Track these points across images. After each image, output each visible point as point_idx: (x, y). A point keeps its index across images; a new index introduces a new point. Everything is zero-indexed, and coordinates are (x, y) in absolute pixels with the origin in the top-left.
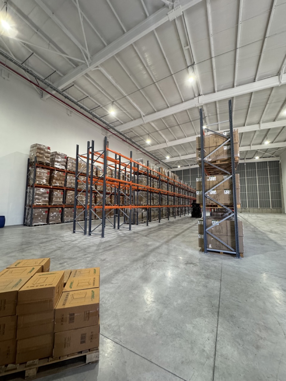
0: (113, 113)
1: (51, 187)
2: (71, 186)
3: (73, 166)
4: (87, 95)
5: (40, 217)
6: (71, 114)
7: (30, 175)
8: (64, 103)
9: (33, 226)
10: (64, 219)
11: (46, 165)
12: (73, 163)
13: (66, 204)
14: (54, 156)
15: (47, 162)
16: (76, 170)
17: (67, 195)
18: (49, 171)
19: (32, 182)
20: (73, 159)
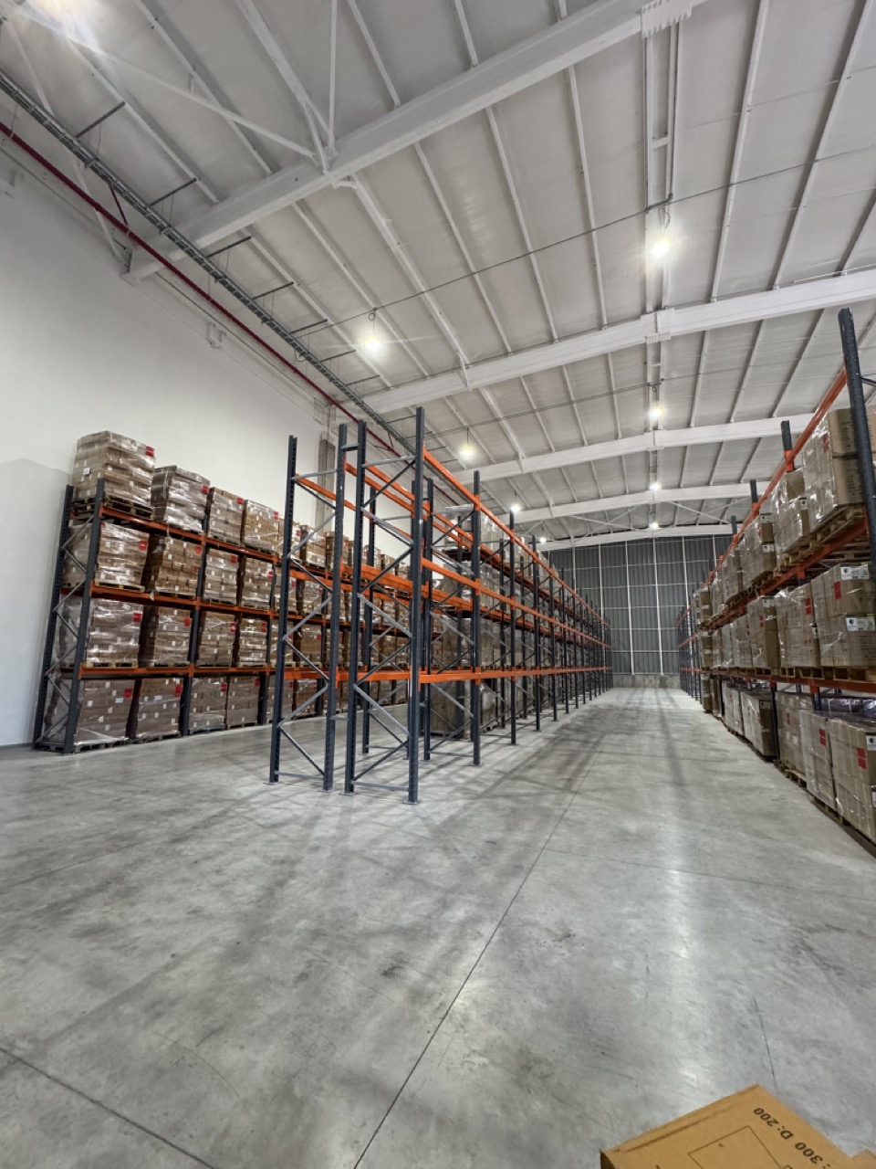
0: (372, 344)
1: (152, 597)
2: (221, 596)
3: (230, 521)
4: (290, 279)
5: (106, 715)
6: (220, 341)
7: (70, 549)
8: (207, 297)
9: (77, 750)
10: (191, 720)
11: (138, 512)
12: (228, 510)
13: (200, 662)
14: (166, 483)
15: (141, 501)
16: (238, 536)
17: (203, 630)
18: (147, 535)
19: (78, 575)
20: (230, 496)
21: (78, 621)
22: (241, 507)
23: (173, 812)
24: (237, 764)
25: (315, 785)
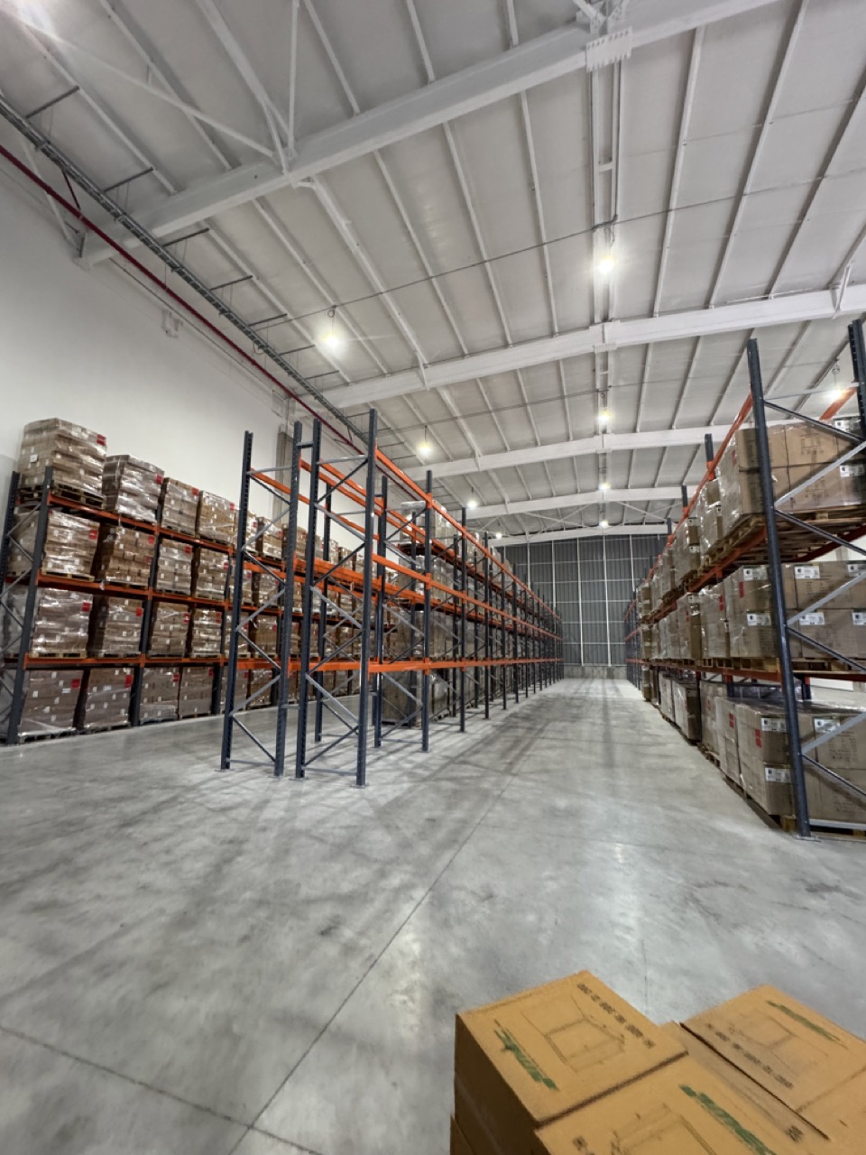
0: (332, 341)
1: (102, 586)
2: (174, 586)
3: (185, 511)
4: (249, 273)
5: (52, 705)
6: (176, 329)
7: (15, 537)
8: (163, 286)
9: (21, 741)
10: (141, 711)
11: (88, 501)
12: (183, 501)
13: (151, 653)
14: (117, 473)
15: (91, 489)
16: (193, 527)
17: (155, 620)
18: (98, 524)
19: (24, 564)
20: (185, 487)
21: (23, 610)
22: (195, 497)
23: (122, 799)
24: (189, 753)
25: (267, 772)
